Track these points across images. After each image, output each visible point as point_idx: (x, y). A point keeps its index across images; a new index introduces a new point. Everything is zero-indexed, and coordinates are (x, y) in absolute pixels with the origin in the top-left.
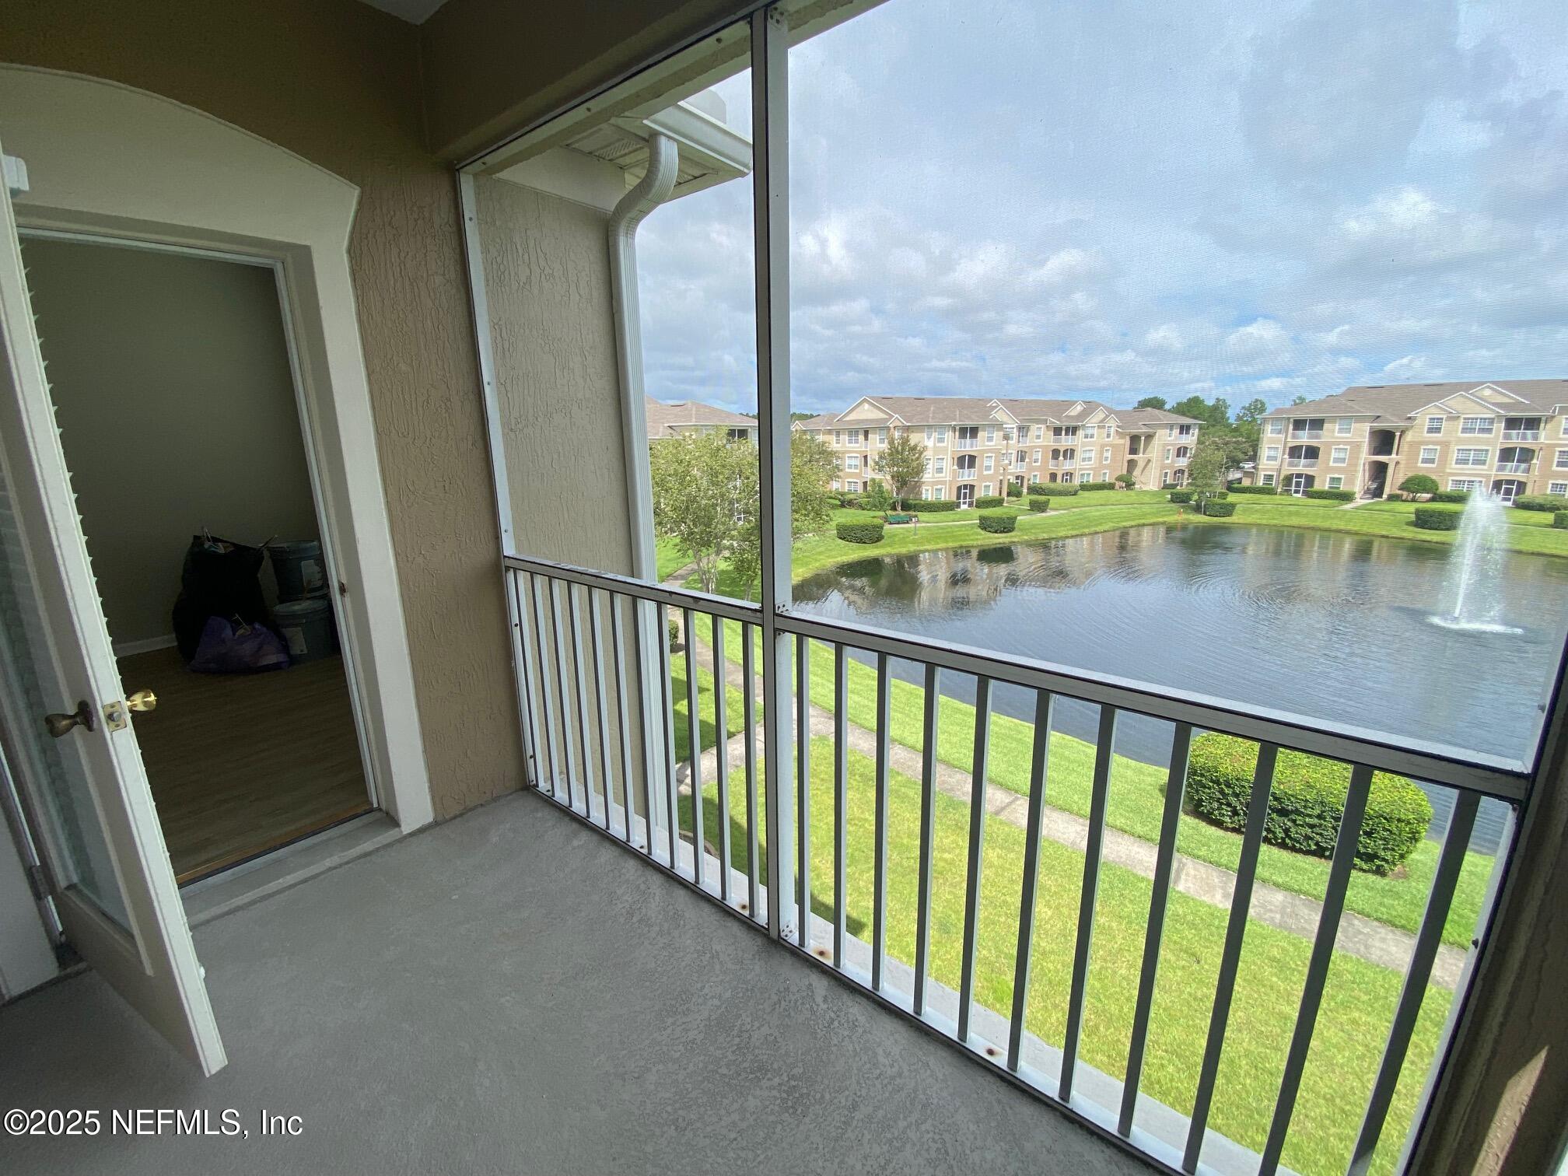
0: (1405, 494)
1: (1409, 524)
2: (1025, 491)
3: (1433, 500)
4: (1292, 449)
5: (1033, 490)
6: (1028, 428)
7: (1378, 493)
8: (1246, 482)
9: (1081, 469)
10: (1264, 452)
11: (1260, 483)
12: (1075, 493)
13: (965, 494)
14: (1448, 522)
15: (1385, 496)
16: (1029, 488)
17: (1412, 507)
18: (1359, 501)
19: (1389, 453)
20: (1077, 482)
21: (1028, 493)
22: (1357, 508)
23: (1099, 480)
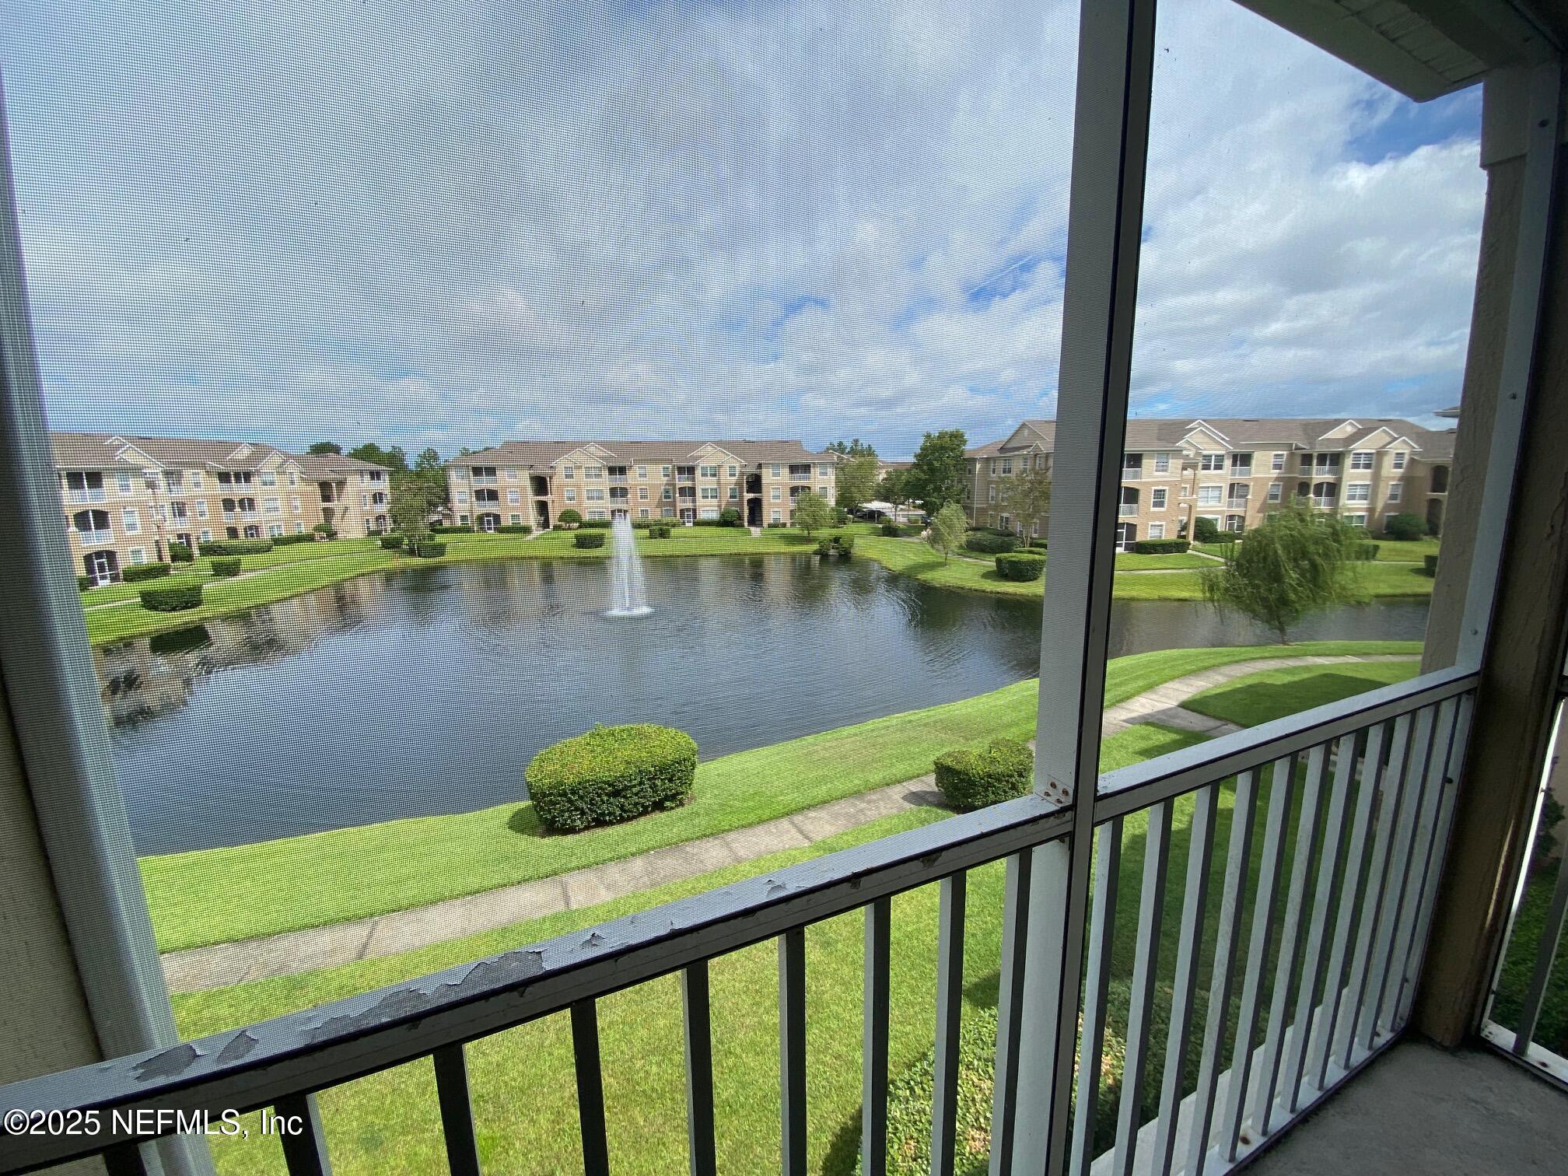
0: (563, 524)
1: (573, 546)
2: (196, 552)
3: (580, 527)
4: (477, 492)
5: (208, 550)
6: (180, 475)
7: (545, 524)
8: (446, 524)
9: (267, 522)
10: (455, 496)
11: (459, 523)
12: (269, 549)
13: (101, 566)
14: (597, 542)
15: (551, 527)
16: (201, 548)
17: (571, 534)
18: (537, 532)
19: (546, 494)
20: (266, 535)
21: (202, 555)
22: (537, 539)
23: (295, 532)
